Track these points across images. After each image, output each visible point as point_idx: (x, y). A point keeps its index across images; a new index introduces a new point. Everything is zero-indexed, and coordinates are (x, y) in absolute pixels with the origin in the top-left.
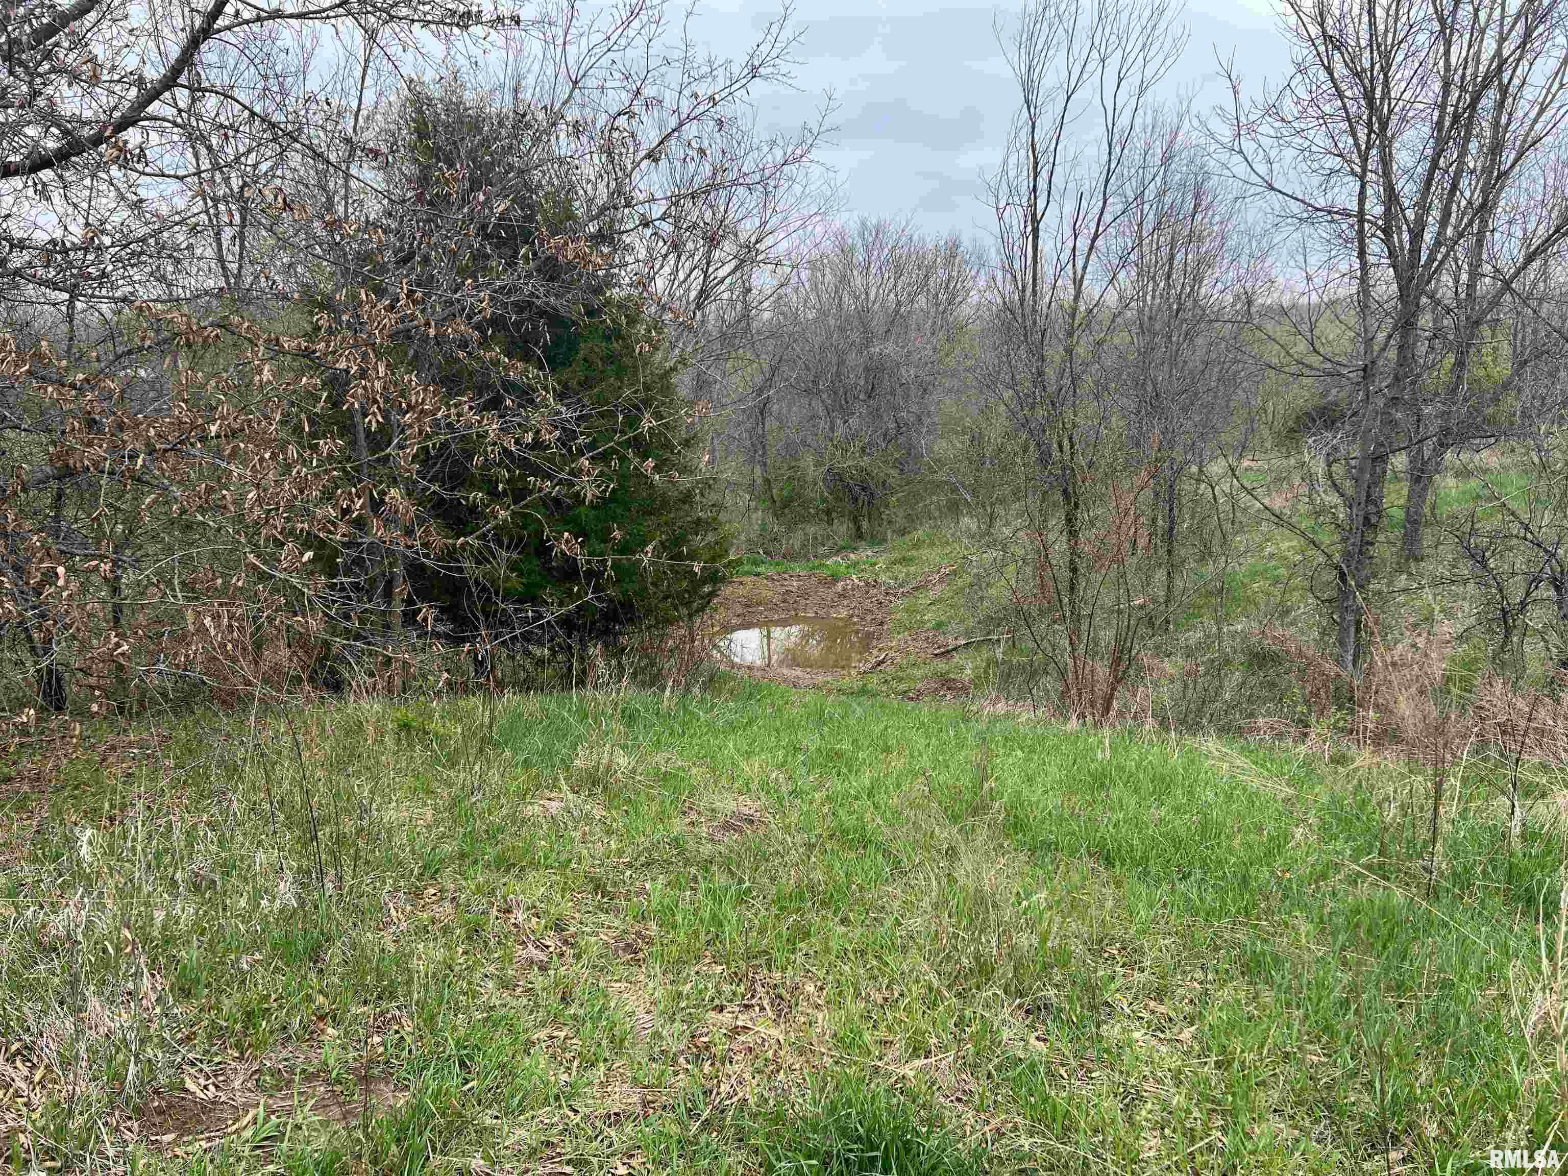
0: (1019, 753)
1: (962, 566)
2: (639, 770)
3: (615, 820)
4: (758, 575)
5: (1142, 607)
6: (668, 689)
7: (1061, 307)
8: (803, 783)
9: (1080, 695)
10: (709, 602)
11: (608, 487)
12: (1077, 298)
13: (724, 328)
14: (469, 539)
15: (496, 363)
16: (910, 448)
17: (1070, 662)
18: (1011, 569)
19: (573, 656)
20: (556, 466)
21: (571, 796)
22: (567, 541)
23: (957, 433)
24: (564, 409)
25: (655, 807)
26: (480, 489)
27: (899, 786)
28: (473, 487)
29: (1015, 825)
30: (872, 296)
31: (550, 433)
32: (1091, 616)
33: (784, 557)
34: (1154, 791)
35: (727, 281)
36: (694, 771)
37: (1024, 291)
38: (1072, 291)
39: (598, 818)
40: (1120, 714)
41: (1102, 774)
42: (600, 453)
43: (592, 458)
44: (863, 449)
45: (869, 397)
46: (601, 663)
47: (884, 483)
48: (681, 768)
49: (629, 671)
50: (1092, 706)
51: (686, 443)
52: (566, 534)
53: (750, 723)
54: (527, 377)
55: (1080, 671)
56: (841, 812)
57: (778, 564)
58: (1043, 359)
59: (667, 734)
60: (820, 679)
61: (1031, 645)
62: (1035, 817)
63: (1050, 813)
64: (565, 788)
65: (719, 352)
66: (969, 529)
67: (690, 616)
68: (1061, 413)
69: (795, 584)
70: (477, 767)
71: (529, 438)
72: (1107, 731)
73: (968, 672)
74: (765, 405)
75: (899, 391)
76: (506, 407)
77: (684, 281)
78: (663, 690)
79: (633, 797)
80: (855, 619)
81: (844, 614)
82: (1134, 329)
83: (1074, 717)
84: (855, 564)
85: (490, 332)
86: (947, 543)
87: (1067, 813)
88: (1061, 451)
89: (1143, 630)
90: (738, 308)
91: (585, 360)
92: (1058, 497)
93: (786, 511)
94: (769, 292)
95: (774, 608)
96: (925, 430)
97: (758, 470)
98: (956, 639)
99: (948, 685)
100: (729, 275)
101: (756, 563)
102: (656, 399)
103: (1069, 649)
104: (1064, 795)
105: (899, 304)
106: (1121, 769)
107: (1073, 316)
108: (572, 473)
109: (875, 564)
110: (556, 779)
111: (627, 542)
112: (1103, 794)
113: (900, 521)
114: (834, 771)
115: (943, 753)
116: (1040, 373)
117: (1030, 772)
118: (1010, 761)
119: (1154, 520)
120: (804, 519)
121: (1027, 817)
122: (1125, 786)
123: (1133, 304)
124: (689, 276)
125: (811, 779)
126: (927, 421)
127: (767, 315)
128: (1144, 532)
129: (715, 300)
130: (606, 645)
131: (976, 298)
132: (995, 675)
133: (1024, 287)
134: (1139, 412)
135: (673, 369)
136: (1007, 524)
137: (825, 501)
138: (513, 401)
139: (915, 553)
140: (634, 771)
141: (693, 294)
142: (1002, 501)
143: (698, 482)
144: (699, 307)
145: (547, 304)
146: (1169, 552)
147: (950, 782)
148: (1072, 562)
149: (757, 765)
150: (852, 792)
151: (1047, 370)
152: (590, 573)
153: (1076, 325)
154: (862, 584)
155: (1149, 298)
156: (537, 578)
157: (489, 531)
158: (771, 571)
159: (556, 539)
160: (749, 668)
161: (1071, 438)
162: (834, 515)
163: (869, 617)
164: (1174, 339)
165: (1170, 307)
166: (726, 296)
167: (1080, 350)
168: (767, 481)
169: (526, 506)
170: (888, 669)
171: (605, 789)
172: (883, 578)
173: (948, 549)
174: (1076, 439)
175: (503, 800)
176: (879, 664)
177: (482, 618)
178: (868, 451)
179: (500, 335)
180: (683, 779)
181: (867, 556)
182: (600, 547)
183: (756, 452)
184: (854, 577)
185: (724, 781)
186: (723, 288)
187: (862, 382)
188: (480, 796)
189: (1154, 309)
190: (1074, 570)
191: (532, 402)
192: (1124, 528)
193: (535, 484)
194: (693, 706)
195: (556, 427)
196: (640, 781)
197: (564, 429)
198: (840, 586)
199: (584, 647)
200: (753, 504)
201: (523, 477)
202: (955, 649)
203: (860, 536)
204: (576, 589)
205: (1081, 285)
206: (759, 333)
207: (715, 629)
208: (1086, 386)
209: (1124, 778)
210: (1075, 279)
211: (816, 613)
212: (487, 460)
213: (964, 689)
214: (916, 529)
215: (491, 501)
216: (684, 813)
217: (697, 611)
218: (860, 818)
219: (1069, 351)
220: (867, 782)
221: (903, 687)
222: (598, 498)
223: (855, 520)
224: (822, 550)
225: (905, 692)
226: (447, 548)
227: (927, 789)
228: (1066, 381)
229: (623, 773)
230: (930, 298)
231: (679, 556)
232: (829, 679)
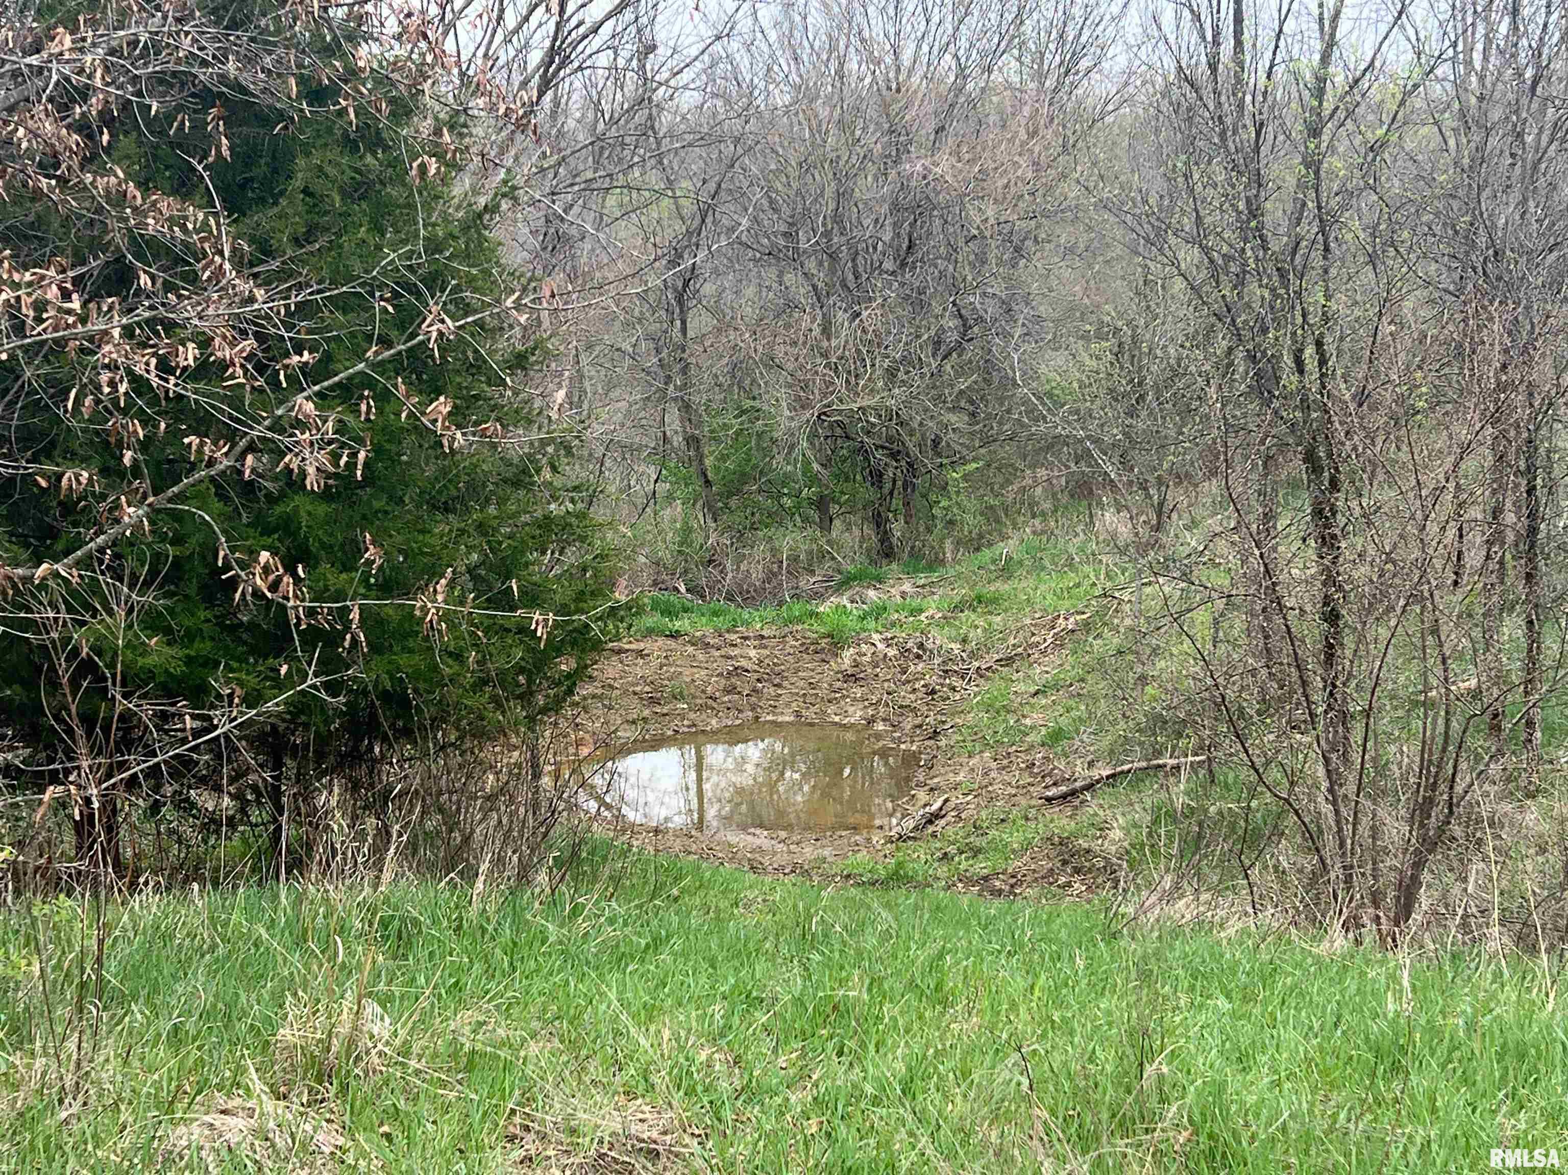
0: (1223, 1004)
1: (1101, 613)
2: (416, 1049)
3: (364, 1155)
4: (674, 635)
5: (1476, 694)
6: (482, 878)
7: (1296, 76)
8: (765, 1072)
9: (1348, 880)
10: (570, 692)
11: (354, 455)
12: (1325, 59)
13: (601, 126)
14: (59, 567)
15: (120, 199)
16: (988, 367)
17: (1327, 809)
18: (1202, 617)
19: (280, 810)
20: (244, 413)
21: (269, 1105)
22: (266, 570)
23: (1085, 337)
24: (260, 294)
25: (449, 1128)
26: (85, 461)
27: (966, 1074)
28: (73, 457)
29: (1211, 1155)
30: (907, 56)
31: (232, 345)
32: (1367, 713)
33: (730, 598)
34: (1504, 1077)
35: (607, 29)
36: (533, 1048)
37: (1216, 43)
38: (1318, 46)
39: (327, 1150)
40: (1436, 919)
41: (1395, 1042)
42: (339, 384)
43: (320, 395)
44: (891, 374)
45: (903, 265)
46: (339, 822)
47: (936, 442)
48: (506, 1043)
49: (398, 838)
50: (1376, 904)
51: (519, 362)
52: (265, 556)
53: (656, 944)
54: (183, 228)
55: (1348, 829)
56: (842, 1131)
57: (716, 614)
58: (1259, 181)
59: (478, 968)
60: (808, 852)
61: (1246, 774)
62: (1253, 1138)
63: (1284, 1129)
64: (258, 1086)
65: (589, 175)
66: (1114, 536)
67: (531, 720)
68: (1299, 294)
69: (753, 653)
70: (71, 1045)
71: (189, 355)
72: (1404, 956)
73: (1116, 834)
74: (686, 284)
75: (967, 252)
76: (139, 291)
77: (516, 31)
78: (470, 875)
79: (402, 1104)
80: (880, 726)
81: (856, 715)
82: (1449, 121)
83: (1338, 925)
84: (879, 611)
85: (106, 138)
86: (1070, 563)
87: (1319, 1127)
88: (1301, 371)
89: (1478, 742)
90: (630, 87)
91: (306, 191)
92: (1297, 467)
93: (734, 502)
94: (694, 52)
95: (710, 703)
96: (1018, 332)
97: (673, 420)
98: (1091, 764)
99: (1074, 862)
100: (608, 17)
101: (669, 612)
102: (455, 273)
103: (1325, 785)
104: (1314, 1090)
105: (962, 73)
106: (1432, 1030)
107: (1320, 93)
108: (277, 426)
109: (921, 611)
110: (240, 1070)
111: (396, 568)
112: (1397, 1086)
113: (971, 522)
114: (830, 1046)
115: (1061, 1004)
116: (1255, 212)
117: (1244, 1042)
118: (1202, 1018)
119: (1497, 512)
120: (776, 518)
121: (1235, 1134)
122: (1443, 1067)
123: (1443, 70)
124: (526, 19)
125: (782, 1061)
126: (1023, 313)
127: (688, 100)
128: (1475, 538)
129: (580, 68)
130: (354, 786)
131: (1122, 61)
132: (1170, 837)
133: (1216, 34)
134: (1461, 289)
135: (492, 209)
136: (1193, 525)
137: (813, 479)
138: (153, 278)
139: (1004, 587)
140: (405, 1051)
141: (535, 57)
142: (1181, 478)
143: (544, 443)
144: (545, 85)
145: (223, 78)
146: (1529, 577)
147: (1075, 1067)
148: (1327, 600)
149: (666, 1034)
150: (869, 1089)
151: (1268, 205)
152: (312, 636)
153: (1326, 113)
154: (892, 652)
155: (1477, 57)
156: (203, 647)
157: (101, 550)
158: (702, 627)
159: (243, 565)
160: (657, 831)
161: (1319, 344)
162: (834, 509)
163: (908, 723)
164: (1529, 139)
165: (1519, 74)
166: (604, 60)
167: (1335, 164)
168: (692, 441)
169: (179, 498)
170: (950, 830)
171: (344, 1088)
172: (938, 638)
173: (1072, 578)
174: (1330, 347)
175: (125, 1115)
176: (932, 819)
177: (79, 732)
178: (901, 375)
179: (126, 143)
180: (507, 1067)
181: (903, 595)
182: (337, 579)
183: (668, 379)
184: (876, 637)
185: (594, 1070)
186: (597, 42)
187: (887, 237)
188: (76, 1108)
189: (1488, 80)
190: (1332, 617)
191: (192, 278)
192: (1433, 528)
193: (200, 451)
194: (534, 913)
195: (244, 333)
196: (417, 1072)
197: (260, 337)
198: (848, 655)
199: (307, 795)
200: (663, 488)
201: (175, 435)
202: (1089, 787)
203: (888, 553)
204: (284, 669)
205: (1334, 29)
206: (671, 135)
207: (585, 751)
208: (1349, 237)
209: (1442, 1051)
210: (1321, 19)
211: (798, 714)
212: (98, 402)
213: (1110, 870)
214: (1004, 538)
215: (111, 486)
216: (512, 1139)
217: (544, 711)
218: (884, 1145)
219: (1313, 164)
220: (900, 1067)
221: (981, 867)
222: (329, 476)
223: (879, 522)
224: (807, 582)
225: (986, 878)
226: (14, 586)
227: (1025, 1082)
228: (1309, 229)
229: (380, 1054)
230: (1027, 60)
231: (504, 601)
232: (826, 852)
